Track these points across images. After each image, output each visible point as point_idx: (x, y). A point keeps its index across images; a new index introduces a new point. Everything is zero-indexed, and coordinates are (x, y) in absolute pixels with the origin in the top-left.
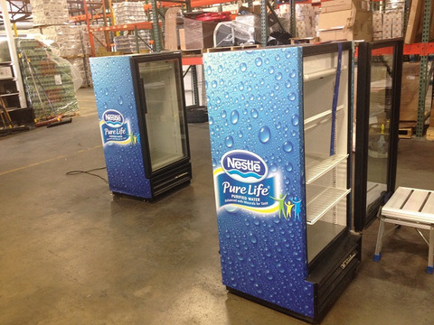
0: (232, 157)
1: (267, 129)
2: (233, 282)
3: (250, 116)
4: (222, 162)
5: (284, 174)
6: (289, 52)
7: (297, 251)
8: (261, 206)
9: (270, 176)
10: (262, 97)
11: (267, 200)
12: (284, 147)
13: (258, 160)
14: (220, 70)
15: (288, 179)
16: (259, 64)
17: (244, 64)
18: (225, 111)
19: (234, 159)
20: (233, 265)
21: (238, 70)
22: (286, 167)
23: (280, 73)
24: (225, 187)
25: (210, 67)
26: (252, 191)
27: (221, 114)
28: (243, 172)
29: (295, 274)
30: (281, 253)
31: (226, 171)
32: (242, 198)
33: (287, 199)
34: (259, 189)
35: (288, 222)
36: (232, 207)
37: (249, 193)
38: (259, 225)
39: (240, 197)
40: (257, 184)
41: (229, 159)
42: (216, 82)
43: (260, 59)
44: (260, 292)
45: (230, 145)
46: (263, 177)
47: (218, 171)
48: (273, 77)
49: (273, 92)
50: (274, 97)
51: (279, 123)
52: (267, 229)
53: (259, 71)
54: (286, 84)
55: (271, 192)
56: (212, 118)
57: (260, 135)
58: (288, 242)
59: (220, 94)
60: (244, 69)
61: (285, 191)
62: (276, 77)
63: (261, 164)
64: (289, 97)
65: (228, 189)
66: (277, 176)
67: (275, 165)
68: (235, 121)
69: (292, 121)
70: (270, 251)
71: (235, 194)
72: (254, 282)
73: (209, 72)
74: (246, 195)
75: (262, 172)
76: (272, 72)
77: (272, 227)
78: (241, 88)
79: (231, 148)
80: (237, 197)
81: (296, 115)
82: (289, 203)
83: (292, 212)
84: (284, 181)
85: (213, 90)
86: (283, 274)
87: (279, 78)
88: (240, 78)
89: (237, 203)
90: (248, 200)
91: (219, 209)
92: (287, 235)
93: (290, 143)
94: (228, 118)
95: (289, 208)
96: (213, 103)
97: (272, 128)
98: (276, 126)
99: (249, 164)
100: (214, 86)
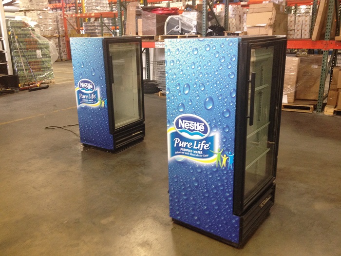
0: (182, 119)
1: (211, 99)
2: (178, 215)
3: (199, 89)
4: (174, 122)
5: (222, 134)
6: (231, 41)
7: (229, 192)
8: (203, 157)
9: (211, 135)
10: (208, 75)
11: (208, 153)
12: (223, 113)
13: (203, 123)
14: (178, 52)
15: (225, 137)
16: (208, 49)
17: (196, 49)
18: (179, 84)
19: (184, 121)
20: (179, 201)
21: (191, 53)
22: (224, 129)
23: (224, 57)
24: (176, 142)
25: (169, 50)
26: (197, 146)
27: (176, 86)
28: (191, 131)
29: (226, 210)
30: (216, 193)
31: (177, 130)
32: (189, 151)
33: (223, 153)
34: (202, 144)
35: (223, 171)
36: (181, 158)
37: (195, 147)
38: (201, 172)
39: (187, 150)
40: (201, 141)
41: (180, 121)
42: (173, 61)
43: (209, 45)
44: (198, 223)
45: (181, 110)
46: (206, 135)
47: (171, 129)
48: (218, 59)
49: (217, 71)
50: (218, 75)
51: (221, 95)
52: (207, 175)
53: (207, 54)
54: (228, 66)
55: (212, 147)
56: (169, 89)
57: (205, 104)
58: (222, 185)
59: (176, 71)
60: (196, 52)
61: (222, 147)
62: (220, 59)
63: (205, 126)
64: (229, 75)
65: (178, 144)
66: (217, 135)
67: (216, 127)
68: (186, 92)
69: (231, 94)
70: (208, 192)
71: (183, 148)
72: (193, 215)
73: (169, 53)
74: (192, 149)
75: (205, 132)
76: (217, 56)
77: (211, 174)
78: (193, 67)
79: (182, 113)
80: (185, 150)
81: (234, 89)
82: (225, 155)
83: (227, 163)
84: (222, 139)
85: (171, 67)
86: (218, 209)
87: (223, 61)
88: (193, 59)
89: (184, 154)
90: (193, 153)
91: (170, 158)
92: (221, 180)
93: (228, 110)
94: (182, 89)
95: (225, 159)
96: (170, 77)
97: (215, 99)
98: (218, 97)
99: (195, 125)
100: (172, 64)
